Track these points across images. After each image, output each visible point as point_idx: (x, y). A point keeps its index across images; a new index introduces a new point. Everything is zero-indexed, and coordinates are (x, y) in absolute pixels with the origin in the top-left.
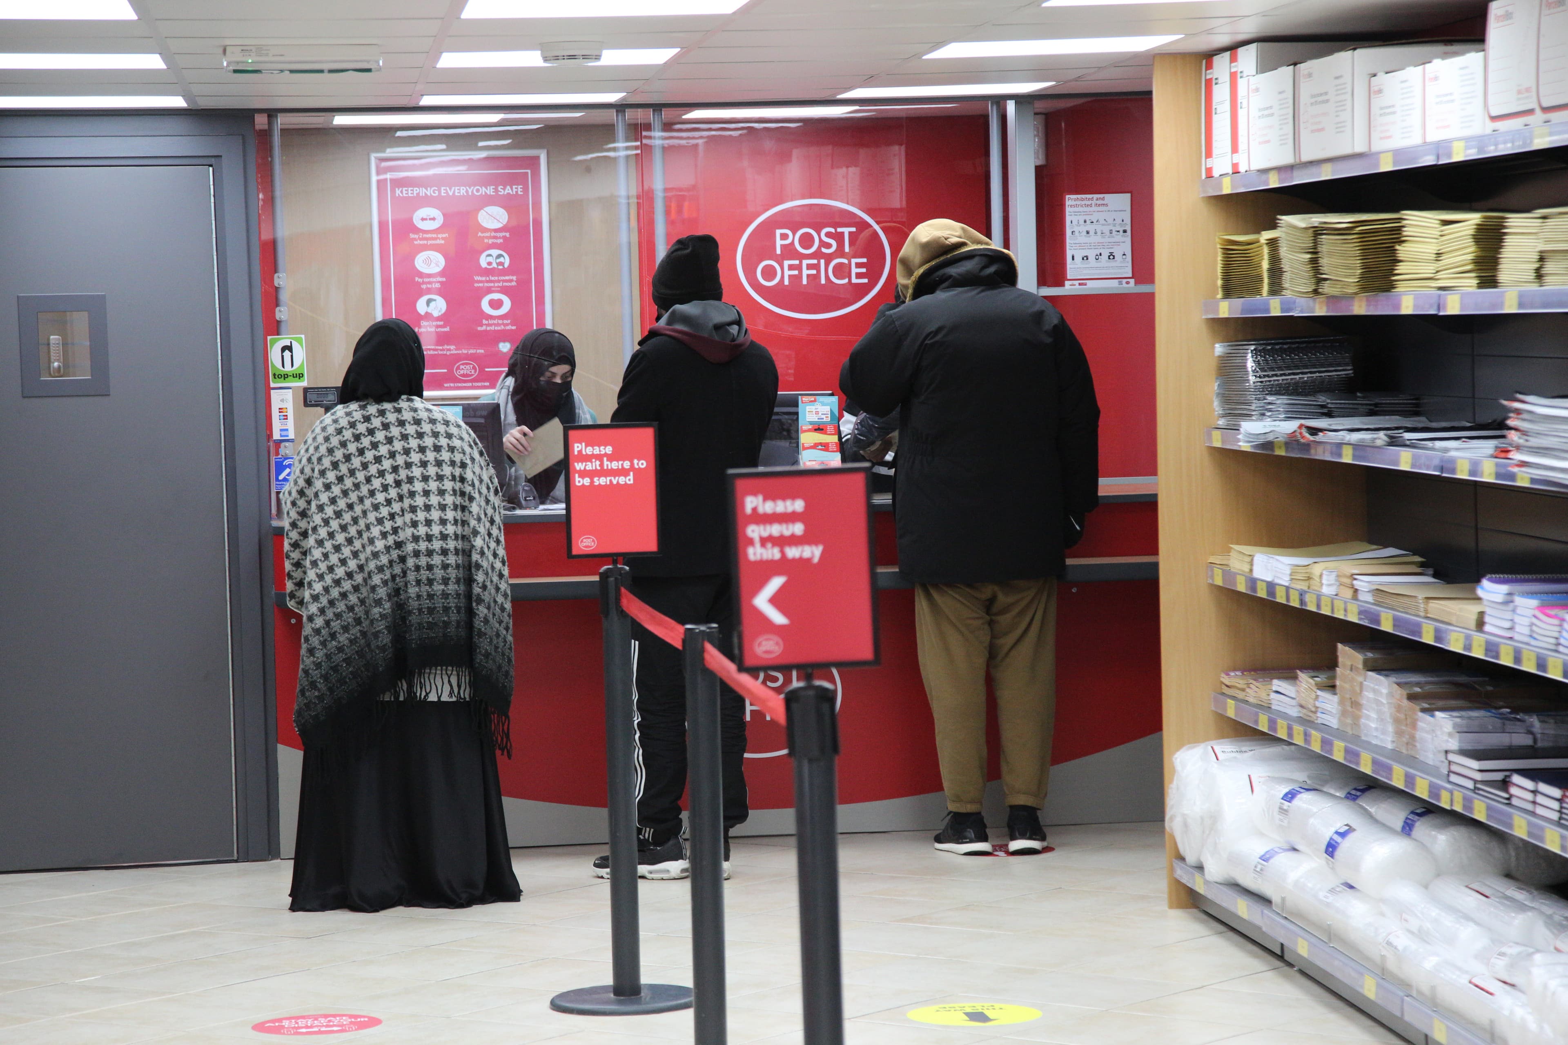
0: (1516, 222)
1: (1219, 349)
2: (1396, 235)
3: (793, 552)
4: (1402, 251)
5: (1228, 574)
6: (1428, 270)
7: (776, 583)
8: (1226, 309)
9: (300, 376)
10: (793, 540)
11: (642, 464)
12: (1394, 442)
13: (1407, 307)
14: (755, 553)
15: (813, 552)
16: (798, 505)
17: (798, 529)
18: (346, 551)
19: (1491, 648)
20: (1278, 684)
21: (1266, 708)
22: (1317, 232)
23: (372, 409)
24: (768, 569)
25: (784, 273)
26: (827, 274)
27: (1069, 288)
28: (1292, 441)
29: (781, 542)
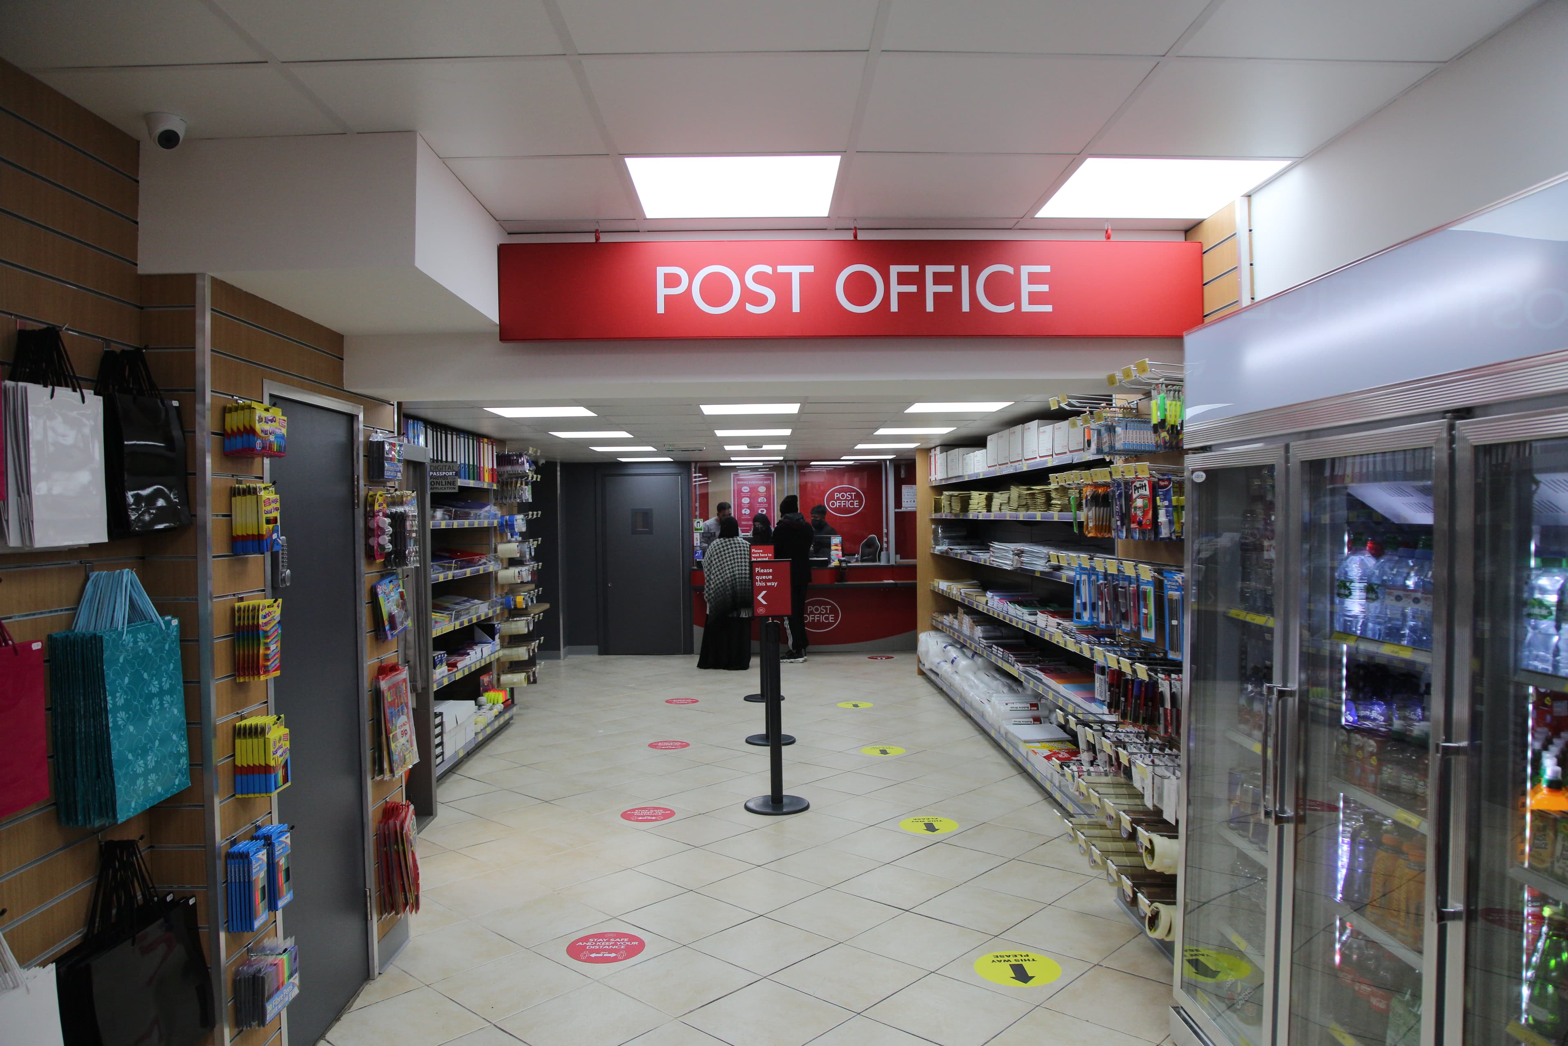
0: (996, 495)
1: (933, 526)
2: (969, 498)
3: (769, 584)
4: (971, 502)
5: (934, 587)
6: (976, 507)
7: (764, 592)
8: (933, 516)
9: (701, 529)
10: (769, 581)
11: (771, 555)
12: (969, 553)
13: (971, 517)
14: (758, 584)
15: (775, 584)
16: (771, 570)
17: (771, 577)
18: (719, 576)
19: (988, 610)
20: (945, 617)
21: (942, 623)
22: (951, 496)
23: (727, 540)
24: (761, 589)
25: (837, 504)
26: (848, 504)
27: (903, 510)
28: (947, 552)
29: (766, 581)
